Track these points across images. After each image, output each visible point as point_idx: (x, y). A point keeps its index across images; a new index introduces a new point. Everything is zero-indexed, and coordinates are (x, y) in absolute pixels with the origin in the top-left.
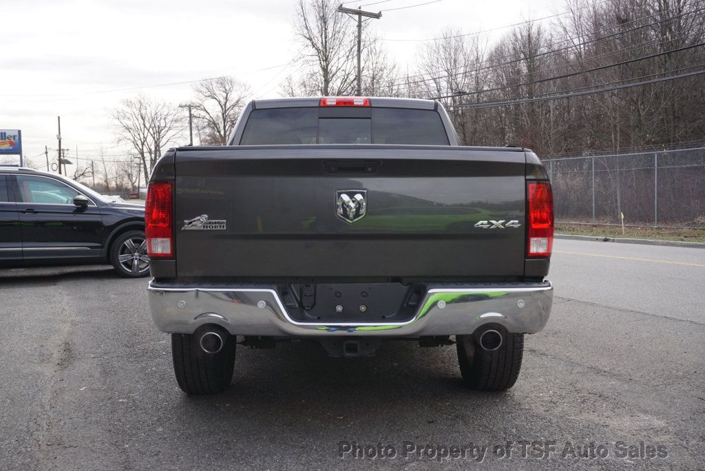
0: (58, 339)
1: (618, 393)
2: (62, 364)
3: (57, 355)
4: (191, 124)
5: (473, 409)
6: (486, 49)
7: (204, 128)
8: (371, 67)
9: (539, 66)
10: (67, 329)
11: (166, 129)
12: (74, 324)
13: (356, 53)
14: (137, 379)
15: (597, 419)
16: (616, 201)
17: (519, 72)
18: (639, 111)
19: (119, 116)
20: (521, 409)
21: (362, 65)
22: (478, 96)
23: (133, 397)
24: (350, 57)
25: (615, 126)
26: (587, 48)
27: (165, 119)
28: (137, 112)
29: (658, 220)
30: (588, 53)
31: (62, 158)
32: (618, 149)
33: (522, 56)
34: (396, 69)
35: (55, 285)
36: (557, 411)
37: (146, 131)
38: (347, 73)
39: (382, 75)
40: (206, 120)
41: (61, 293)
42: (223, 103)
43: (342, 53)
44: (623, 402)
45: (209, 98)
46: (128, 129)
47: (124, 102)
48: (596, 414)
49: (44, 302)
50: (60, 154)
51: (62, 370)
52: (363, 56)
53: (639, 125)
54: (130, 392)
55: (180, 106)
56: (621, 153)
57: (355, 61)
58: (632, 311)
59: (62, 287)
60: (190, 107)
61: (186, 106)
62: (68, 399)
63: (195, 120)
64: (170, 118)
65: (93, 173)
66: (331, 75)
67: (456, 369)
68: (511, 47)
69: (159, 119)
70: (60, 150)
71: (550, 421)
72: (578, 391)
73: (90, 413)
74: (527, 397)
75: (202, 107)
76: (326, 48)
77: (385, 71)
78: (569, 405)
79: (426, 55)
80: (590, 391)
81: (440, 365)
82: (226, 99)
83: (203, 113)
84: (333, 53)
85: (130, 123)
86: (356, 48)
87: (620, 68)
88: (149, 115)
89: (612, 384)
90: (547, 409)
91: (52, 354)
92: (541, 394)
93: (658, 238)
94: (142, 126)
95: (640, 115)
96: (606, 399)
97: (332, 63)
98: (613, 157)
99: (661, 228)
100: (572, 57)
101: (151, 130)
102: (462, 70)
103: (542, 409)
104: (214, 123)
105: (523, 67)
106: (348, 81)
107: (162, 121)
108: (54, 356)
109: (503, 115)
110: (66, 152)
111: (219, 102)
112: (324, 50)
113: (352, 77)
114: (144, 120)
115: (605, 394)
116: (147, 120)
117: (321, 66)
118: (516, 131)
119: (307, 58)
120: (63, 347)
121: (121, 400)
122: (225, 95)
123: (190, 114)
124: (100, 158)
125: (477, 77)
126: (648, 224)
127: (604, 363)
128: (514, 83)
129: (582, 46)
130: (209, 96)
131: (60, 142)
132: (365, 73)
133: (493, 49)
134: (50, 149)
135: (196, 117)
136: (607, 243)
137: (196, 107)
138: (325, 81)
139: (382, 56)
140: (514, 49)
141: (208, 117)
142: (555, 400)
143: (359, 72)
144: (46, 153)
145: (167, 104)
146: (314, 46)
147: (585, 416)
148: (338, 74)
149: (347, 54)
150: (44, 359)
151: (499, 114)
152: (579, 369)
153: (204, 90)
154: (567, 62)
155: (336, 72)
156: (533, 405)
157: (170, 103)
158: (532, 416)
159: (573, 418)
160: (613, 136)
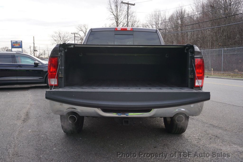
0: (25, 111)
1: (223, 135)
2: (24, 121)
3: (23, 117)
4: (75, 39)
5: (170, 141)
6: (168, 16)
7: (79, 40)
8: (131, 21)
9: (185, 21)
10: (29, 107)
11: (67, 41)
12: (31, 105)
13: (127, 17)
14: (49, 127)
15: (217, 146)
16: (209, 64)
17: (178, 23)
18: (217, 36)
19: (53, 36)
20: (188, 142)
21: (129, 21)
22: (165, 30)
23: (47, 134)
24: (125, 18)
25: (209, 40)
26: (200, 16)
27: (67, 37)
28: (58, 35)
29: (223, 71)
30: (200, 17)
31: (35, 49)
32: (210, 48)
33: (179, 18)
34: (139, 22)
35: (28, 91)
36: (201, 143)
37: (61, 41)
38: (124, 23)
39: (135, 24)
40: (79, 38)
41: (29, 94)
42: (85, 33)
43: (122, 17)
44: (225, 139)
45: (81, 31)
46: (55, 40)
47: (54, 32)
48: (216, 144)
49: (23, 97)
50: (34, 48)
51: (24, 123)
52: (129, 18)
53: (217, 40)
54: (46, 132)
55: (72, 33)
56: (211, 49)
57: (127, 19)
58: (221, 103)
59: (30, 91)
60: (74, 33)
61: (73, 33)
62: (24, 135)
63: (76, 38)
64: (68, 37)
65: (45, 54)
66: (119, 24)
67: (163, 124)
68: (176, 15)
69: (65, 37)
70: (34, 47)
71: (199, 147)
72: (208, 134)
73: (30, 141)
74: (189, 136)
75: (78, 34)
76: (117, 15)
77: (136, 23)
78: (205, 140)
79: (149, 17)
80: (212, 134)
81: (157, 123)
82: (86, 31)
83: (79, 36)
84: (120, 17)
85: (56, 39)
86: (127, 15)
87: (211, 22)
88: (62, 36)
89: (220, 132)
90: (197, 142)
91: (21, 116)
92: (195, 136)
93: (225, 77)
94: (60, 40)
95: (217, 37)
96: (219, 138)
97: (119, 20)
98: (208, 50)
99: (224, 73)
100: (195, 18)
101: (63, 41)
102: (160, 22)
103: (196, 142)
104: (82, 39)
105: (179, 21)
106: (124, 26)
107: (66, 38)
108: (22, 117)
109: (173, 37)
110: (36, 48)
111: (84, 32)
112: (117, 16)
113: (125, 25)
114: (60, 38)
115: (218, 135)
116: (61, 38)
117: (116, 21)
118: (177, 42)
119: (111, 18)
120: (26, 114)
121: (42, 136)
122: (85, 30)
123: (75, 36)
124: (47, 50)
125: (165, 25)
126: (219, 72)
127: (215, 123)
128: (176, 27)
129: (198, 15)
130: (81, 30)
131: (34, 44)
132: (130, 23)
133: (170, 16)
134: (31, 47)
135: (76, 37)
136: (208, 78)
137: (76, 34)
138: (117, 25)
139: (135, 18)
140: (177, 16)
141: (80, 37)
142: (200, 138)
143: (128, 23)
144: (30, 48)
145: (67, 33)
146: (113, 15)
147: (212, 145)
148: (121, 23)
149: (124, 17)
150: (18, 118)
151: (172, 36)
152: (207, 125)
153: (79, 28)
154: (194, 20)
155: (120, 23)
156: (192, 140)
157: (69, 33)
158: (193, 145)
159: (208, 146)
160: (208, 44)
